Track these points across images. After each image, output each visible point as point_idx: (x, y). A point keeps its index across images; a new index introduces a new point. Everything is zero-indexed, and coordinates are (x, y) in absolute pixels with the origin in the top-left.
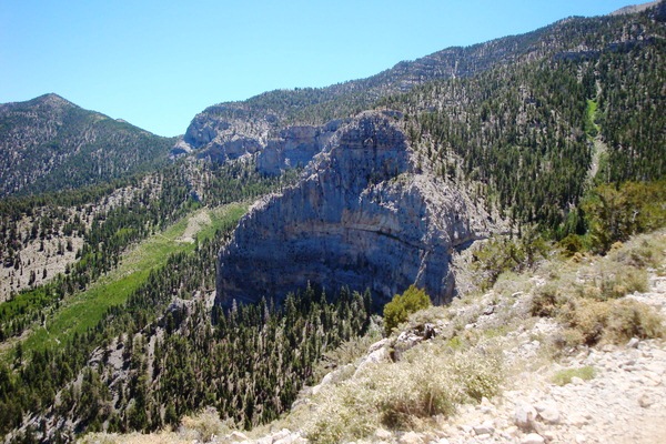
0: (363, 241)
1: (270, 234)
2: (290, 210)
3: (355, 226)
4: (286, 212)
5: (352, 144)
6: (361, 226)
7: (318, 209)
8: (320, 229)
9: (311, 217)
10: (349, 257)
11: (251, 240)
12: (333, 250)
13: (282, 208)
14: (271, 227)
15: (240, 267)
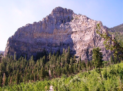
0: (62, 38)
1: (28, 35)
2: (36, 29)
3: (58, 34)
4: (34, 29)
5: (56, 13)
6: (61, 34)
7: (45, 29)
8: (45, 35)
9: (43, 32)
10: (56, 44)
11: (21, 36)
12: (50, 42)
13: (33, 27)
14: (29, 33)
15: (17, 44)
